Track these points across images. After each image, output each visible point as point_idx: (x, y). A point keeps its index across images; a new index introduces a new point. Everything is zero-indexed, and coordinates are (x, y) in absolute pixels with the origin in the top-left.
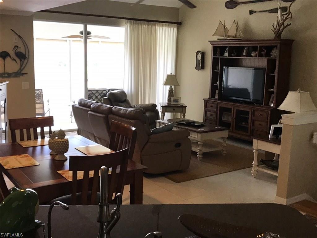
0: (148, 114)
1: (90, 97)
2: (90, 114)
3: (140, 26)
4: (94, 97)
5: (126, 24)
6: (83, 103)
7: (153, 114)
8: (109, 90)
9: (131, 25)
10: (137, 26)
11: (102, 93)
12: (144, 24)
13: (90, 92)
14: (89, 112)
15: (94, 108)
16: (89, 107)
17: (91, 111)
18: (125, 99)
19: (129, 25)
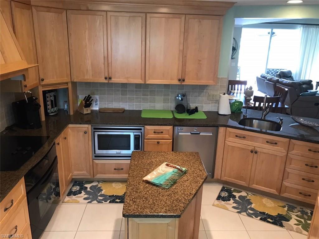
0: (304, 86)
1: (268, 73)
2: (266, 82)
3: (310, 29)
4: (270, 73)
5: (300, 27)
6: (263, 76)
7: (308, 86)
8: (281, 69)
9: (304, 28)
10: (307, 28)
11: (276, 71)
12: (314, 27)
13: (268, 70)
14: (266, 81)
15: (268, 79)
16: (266, 78)
17: (267, 80)
18: (290, 75)
19: (302, 28)
